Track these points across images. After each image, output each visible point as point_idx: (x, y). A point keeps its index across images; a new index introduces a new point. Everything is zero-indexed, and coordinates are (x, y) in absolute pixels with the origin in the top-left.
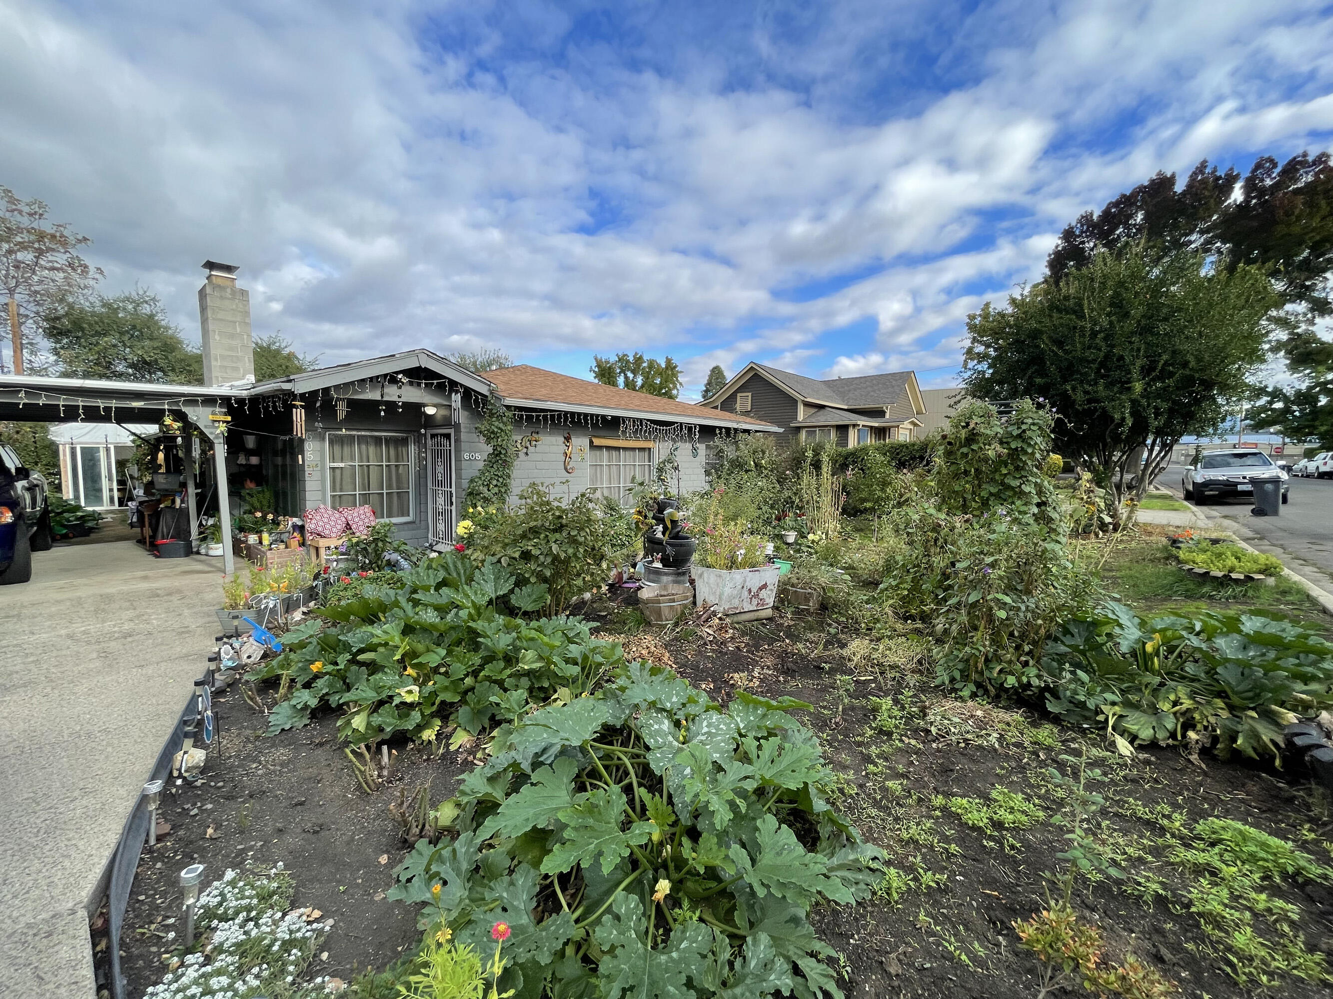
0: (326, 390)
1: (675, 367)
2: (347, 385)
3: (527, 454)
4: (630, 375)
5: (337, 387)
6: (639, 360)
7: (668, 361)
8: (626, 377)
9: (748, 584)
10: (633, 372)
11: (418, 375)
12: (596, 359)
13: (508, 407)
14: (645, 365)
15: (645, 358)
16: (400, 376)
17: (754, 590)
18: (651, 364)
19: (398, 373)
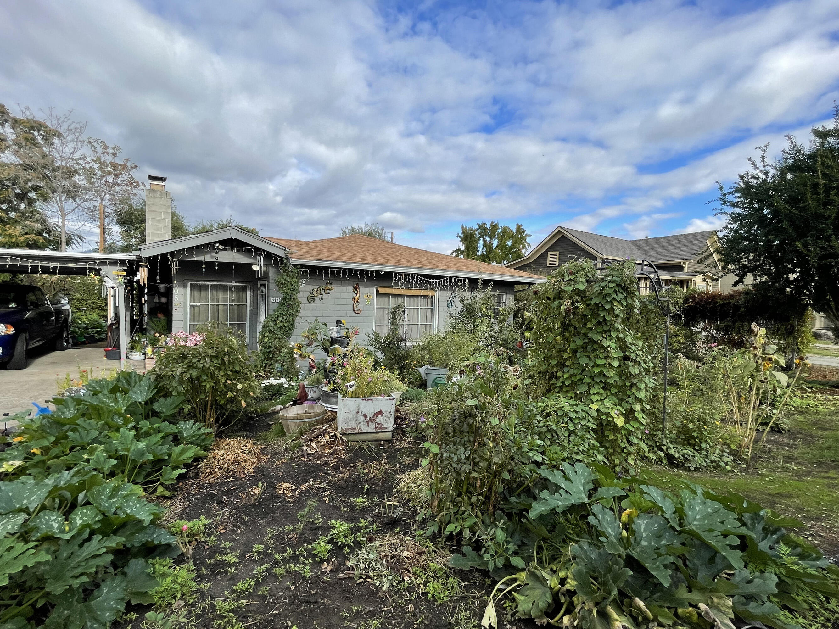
0: (164, 256)
1: (524, 232)
2: (179, 251)
3: (321, 299)
4: (488, 239)
5: (172, 253)
6: (494, 227)
7: (519, 228)
8: (485, 241)
9: (363, 410)
10: (490, 236)
11: (230, 243)
12: (462, 227)
13: (295, 266)
14: (499, 231)
15: (500, 226)
16: (217, 245)
17: (370, 416)
18: (505, 230)
19: (216, 242)
